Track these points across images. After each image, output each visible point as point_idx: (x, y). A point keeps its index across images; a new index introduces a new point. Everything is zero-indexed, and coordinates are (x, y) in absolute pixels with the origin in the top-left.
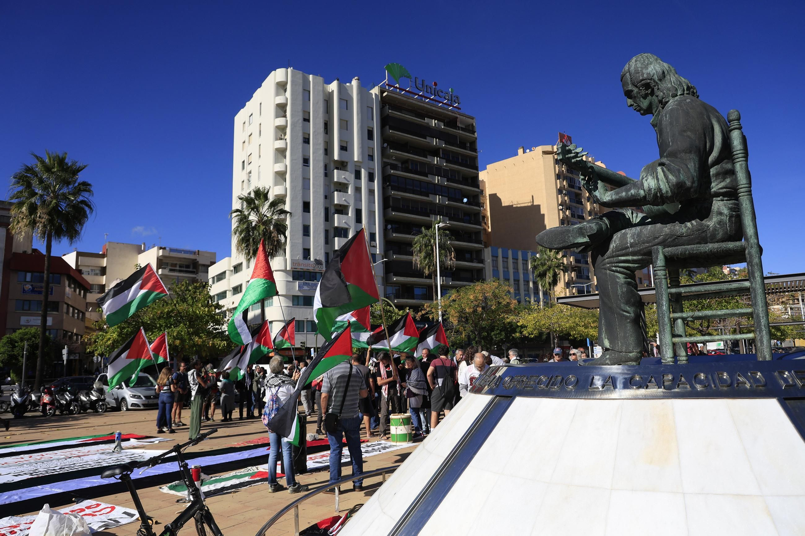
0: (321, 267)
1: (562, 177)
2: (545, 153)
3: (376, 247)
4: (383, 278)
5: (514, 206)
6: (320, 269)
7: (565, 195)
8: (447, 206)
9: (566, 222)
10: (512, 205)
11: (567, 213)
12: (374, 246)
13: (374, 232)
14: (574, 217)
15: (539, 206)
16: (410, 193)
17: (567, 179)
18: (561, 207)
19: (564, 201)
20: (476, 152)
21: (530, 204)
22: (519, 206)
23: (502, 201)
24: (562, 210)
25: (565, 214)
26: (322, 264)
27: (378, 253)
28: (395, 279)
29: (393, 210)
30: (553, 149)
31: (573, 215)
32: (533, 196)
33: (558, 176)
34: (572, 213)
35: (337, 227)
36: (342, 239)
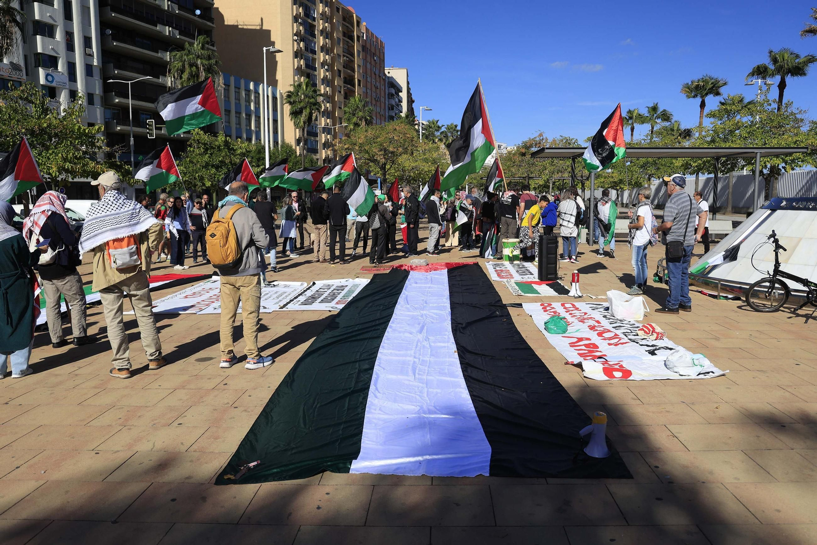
0: (19, 74)
1: (298, 3)
3: (93, 56)
4: (102, 97)
5: (240, 27)
6: (19, 77)
7: (301, 24)
8: (177, 16)
9: (299, 55)
10: (237, 26)
11: (301, 45)
12: (90, 55)
13: (89, 35)
14: (307, 51)
15: (269, 32)
17: (302, 6)
18: (296, 38)
19: (299, 31)
21: (258, 28)
22: (245, 27)
23: (225, 18)
24: (296, 41)
25: (299, 45)
26: (21, 70)
27: (95, 64)
28: (117, 101)
29: (113, 10)
31: (306, 48)
32: (262, 19)
34: (305, 47)
35: (38, 21)
36: (47, 39)
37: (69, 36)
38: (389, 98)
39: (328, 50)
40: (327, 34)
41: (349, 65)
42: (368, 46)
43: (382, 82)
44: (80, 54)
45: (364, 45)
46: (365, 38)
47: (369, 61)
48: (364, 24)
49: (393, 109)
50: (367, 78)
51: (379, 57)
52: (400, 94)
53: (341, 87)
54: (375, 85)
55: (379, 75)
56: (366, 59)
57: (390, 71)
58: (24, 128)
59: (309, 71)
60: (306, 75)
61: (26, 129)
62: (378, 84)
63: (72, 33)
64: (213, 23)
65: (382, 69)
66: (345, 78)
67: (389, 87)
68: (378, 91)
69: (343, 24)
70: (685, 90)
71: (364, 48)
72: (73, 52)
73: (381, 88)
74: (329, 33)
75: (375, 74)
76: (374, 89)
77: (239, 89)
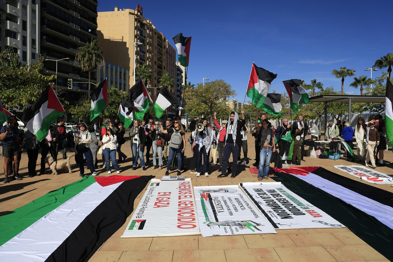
1: (137, 29)
2: (130, 13)
3: (36, 49)
5: (111, 40)
7: (138, 39)
8: (79, 32)
9: (137, 53)
10: (110, 39)
11: (138, 49)
12: (34, 48)
13: (35, 39)
14: (141, 52)
15: (125, 43)
16: (58, 18)
17: (139, 30)
19: (137, 42)
20: (97, 3)
21: (120, 41)
22: (114, 40)
23: (104, 36)
27: (37, 53)
29: (47, 27)
30: (135, 12)
32: (123, 37)
33: (136, 28)
34: (140, 50)
35: (8, 30)
36: (13, 39)
37: (24, 39)
38: (177, 76)
39: (151, 52)
40: (150, 44)
41: (160, 59)
42: (169, 51)
43: (174, 68)
44: (29, 47)
45: (167, 50)
46: (167, 47)
47: (169, 58)
48: (167, 40)
49: (179, 81)
50: (168, 66)
51: (173, 56)
52: (182, 74)
53: (156, 69)
54: (171, 69)
55: (173, 65)
56: (167, 57)
57: (178, 63)
58: (5, 74)
59: (141, 61)
60: (140, 63)
61: (7, 75)
62: (173, 69)
63: (26, 37)
64: (97, 36)
65: (174, 62)
66: (158, 65)
67: (177, 71)
68: (173, 72)
69: (157, 40)
70: (334, 73)
71: (167, 52)
72: (26, 46)
73: (174, 71)
74: (151, 44)
75: (171, 64)
76: (171, 71)
77: (108, 68)
